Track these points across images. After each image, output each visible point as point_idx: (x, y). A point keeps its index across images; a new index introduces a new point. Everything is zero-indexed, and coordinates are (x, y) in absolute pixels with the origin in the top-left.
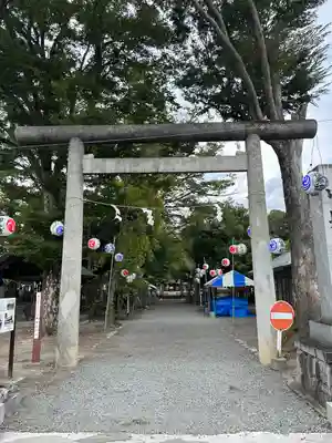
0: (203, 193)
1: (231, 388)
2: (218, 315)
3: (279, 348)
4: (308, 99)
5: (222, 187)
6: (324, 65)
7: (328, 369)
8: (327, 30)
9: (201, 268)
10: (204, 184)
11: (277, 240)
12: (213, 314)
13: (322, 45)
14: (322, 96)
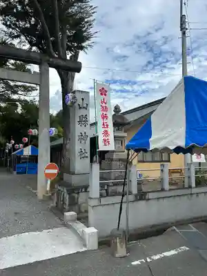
0: (15, 93)
1: (16, 213)
2: (17, 173)
3: (48, 189)
4: (82, 48)
5: (29, 91)
6: (92, 30)
7: (68, 196)
8: (94, 10)
9: (9, 143)
10: (17, 86)
11: (53, 129)
12: (15, 172)
13: (91, 18)
14: (89, 48)
